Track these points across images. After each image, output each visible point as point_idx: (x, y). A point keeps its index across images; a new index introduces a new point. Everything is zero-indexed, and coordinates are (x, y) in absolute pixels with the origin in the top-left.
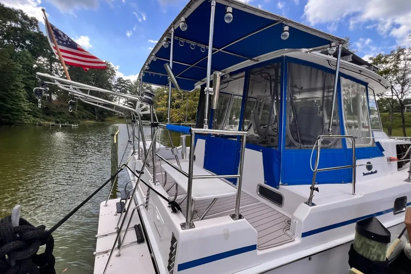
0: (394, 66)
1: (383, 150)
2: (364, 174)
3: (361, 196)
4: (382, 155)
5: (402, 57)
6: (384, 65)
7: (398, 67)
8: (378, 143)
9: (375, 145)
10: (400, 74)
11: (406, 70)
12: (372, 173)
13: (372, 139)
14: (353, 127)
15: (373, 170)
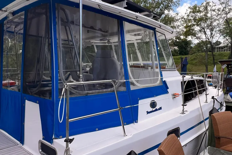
0: (204, 15)
1: (168, 88)
2: (148, 113)
3: (131, 136)
4: (167, 92)
5: (209, 8)
6: (198, 14)
7: (207, 16)
8: (165, 82)
9: (162, 84)
10: (208, 22)
11: (212, 19)
12: (156, 110)
13: (159, 79)
14: (150, 68)
15: (157, 107)
